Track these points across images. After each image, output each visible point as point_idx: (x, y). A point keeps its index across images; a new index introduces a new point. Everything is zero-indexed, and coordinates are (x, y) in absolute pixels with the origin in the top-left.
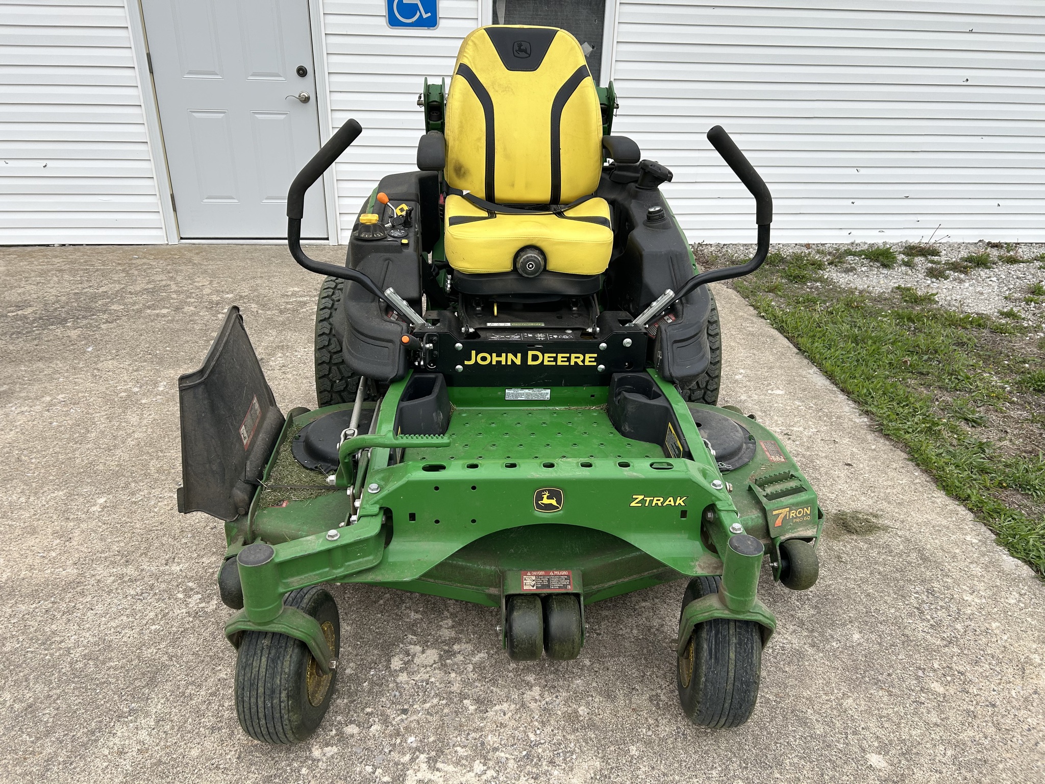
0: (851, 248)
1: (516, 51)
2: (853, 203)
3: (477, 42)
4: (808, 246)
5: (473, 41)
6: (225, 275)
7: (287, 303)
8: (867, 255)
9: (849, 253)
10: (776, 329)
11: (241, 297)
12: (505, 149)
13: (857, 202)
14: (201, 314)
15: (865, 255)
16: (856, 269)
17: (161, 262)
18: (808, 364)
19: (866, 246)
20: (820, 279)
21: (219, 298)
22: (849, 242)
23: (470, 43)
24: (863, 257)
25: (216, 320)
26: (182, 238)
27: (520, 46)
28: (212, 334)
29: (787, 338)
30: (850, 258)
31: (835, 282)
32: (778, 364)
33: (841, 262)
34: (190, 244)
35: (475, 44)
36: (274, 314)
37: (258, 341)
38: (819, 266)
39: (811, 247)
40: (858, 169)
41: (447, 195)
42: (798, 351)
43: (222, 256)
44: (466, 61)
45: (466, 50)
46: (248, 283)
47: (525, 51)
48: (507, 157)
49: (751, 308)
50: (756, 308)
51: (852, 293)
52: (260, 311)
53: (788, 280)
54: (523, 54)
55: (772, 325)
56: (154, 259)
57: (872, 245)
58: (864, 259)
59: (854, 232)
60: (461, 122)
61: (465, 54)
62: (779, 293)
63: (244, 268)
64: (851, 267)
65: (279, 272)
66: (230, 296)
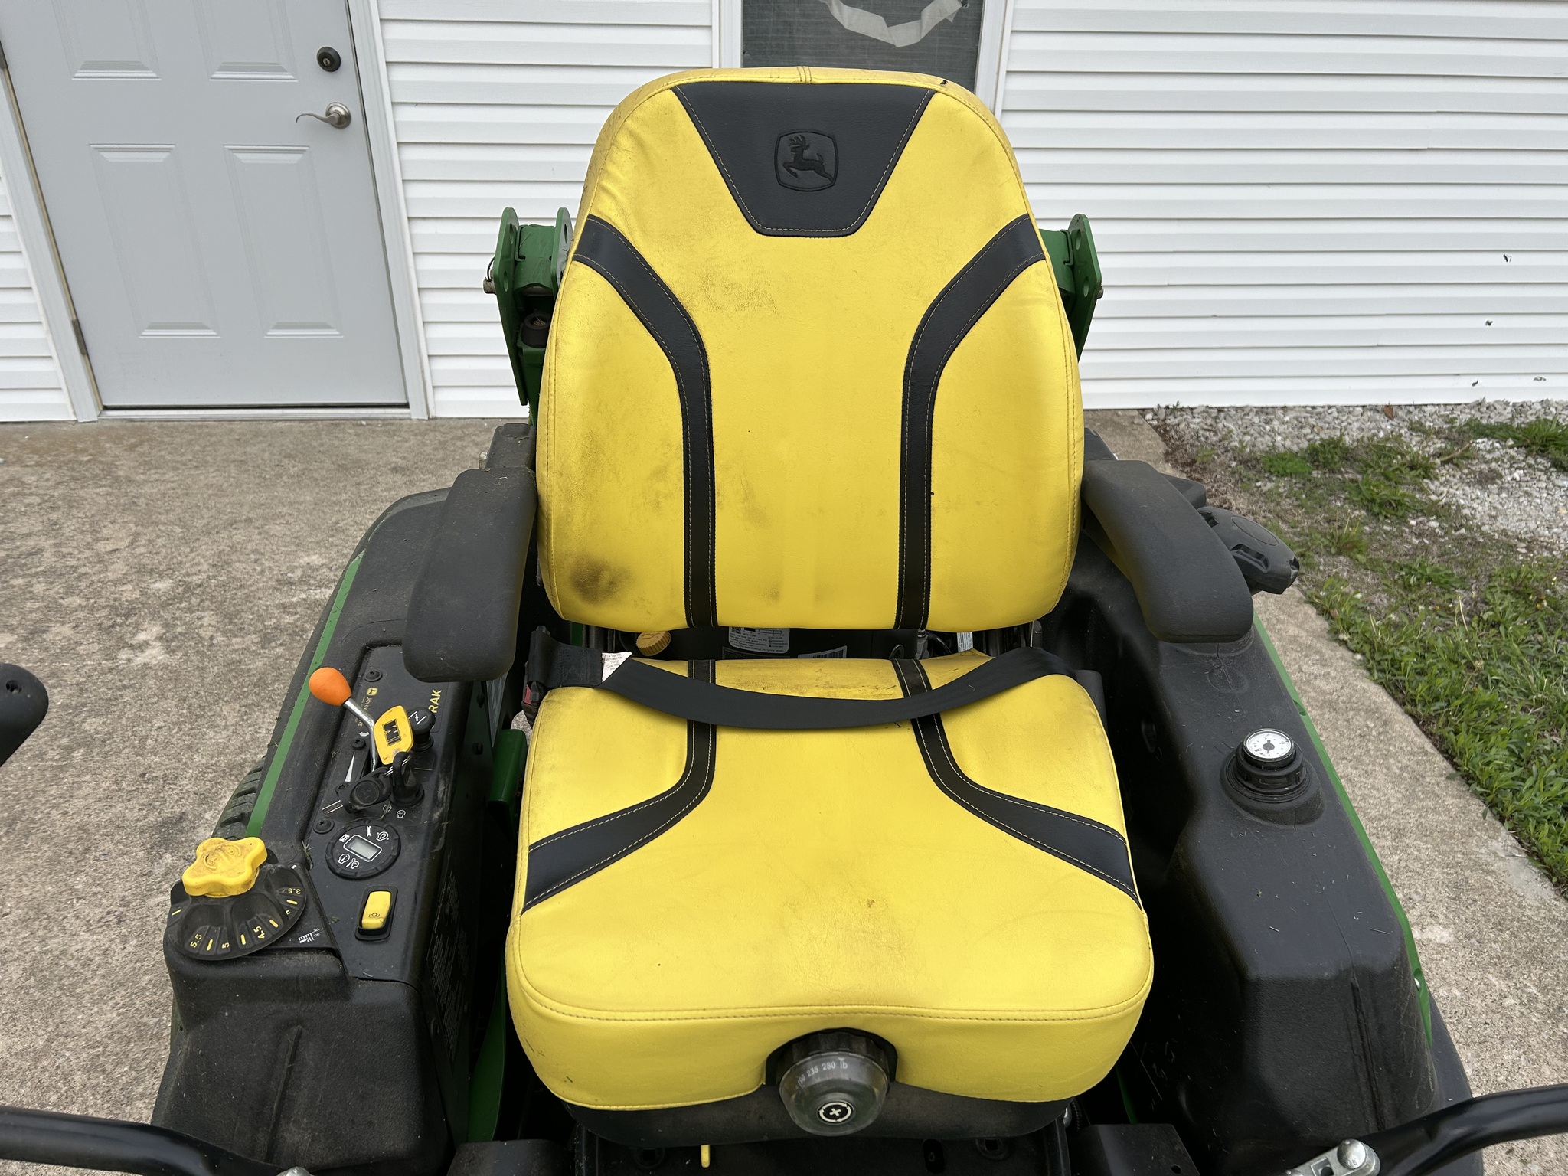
0: (1478, 415)
1: (787, 166)
2: (1489, 324)
3: (647, 137)
4: (1389, 411)
5: (632, 134)
6: (171, 517)
7: (284, 608)
8: (1518, 439)
9: (1478, 430)
10: (1381, 684)
11: (188, 588)
12: (748, 495)
13: (1497, 322)
14: (81, 649)
15: (1514, 438)
16: (1500, 477)
17: (47, 476)
18: (1484, 815)
19: (1509, 409)
20: (1434, 510)
21: (137, 595)
22: (1470, 401)
23: (624, 140)
24: (1511, 442)
25: (111, 669)
26: (106, 408)
27: (800, 148)
28: (86, 726)
29: (1412, 716)
30: (1482, 444)
31: (1466, 517)
32: (1413, 819)
33: (1468, 458)
34: (122, 420)
35: (640, 144)
36: (247, 649)
37: (189, 747)
38: (1422, 469)
39: (1397, 416)
40: (1507, 255)
41: (545, 689)
42: (1451, 770)
43: (183, 455)
44: (609, 211)
45: (611, 168)
46: (214, 542)
47: (817, 167)
48: (756, 516)
49: (1312, 611)
50: (1325, 612)
51: (1511, 547)
52: (219, 639)
53: (1368, 510)
54: (810, 179)
55: (1370, 670)
56: (38, 464)
57: (1519, 409)
58: (1511, 447)
59: (1483, 382)
60: (591, 436)
61: (605, 183)
62: (1359, 556)
63: (221, 491)
64: (1491, 470)
65: (291, 504)
66: (163, 585)
